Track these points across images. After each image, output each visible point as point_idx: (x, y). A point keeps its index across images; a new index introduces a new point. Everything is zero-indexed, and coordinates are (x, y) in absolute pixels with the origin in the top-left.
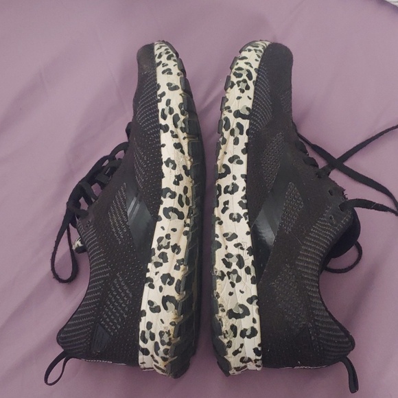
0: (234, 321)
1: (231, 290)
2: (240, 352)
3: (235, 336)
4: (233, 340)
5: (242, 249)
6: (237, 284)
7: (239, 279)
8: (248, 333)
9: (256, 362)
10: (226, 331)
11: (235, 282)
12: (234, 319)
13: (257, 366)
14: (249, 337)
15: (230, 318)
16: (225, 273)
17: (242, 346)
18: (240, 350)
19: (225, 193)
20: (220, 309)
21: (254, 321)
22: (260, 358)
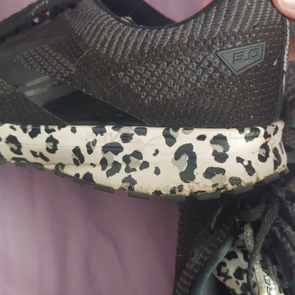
0: (199, 172)
1: (151, 169)
2: (250, 162)
3: (222, 171)
4: (228, 175)
5: (95, 142)
6: (144, 159)
7: (137, 155)
8: (220, 149)
9: (270, 136)
10: (213, 186)
11: (141, 161)
12: (196, 171)
13: (275, 133)
14: (226, 147)
15: (193, 178)
16: (127, 175)
17: (240, 160)
18: (246, 163)
19: (21, 154)
20: (178, 193)
21: (202, 138)
22: (262, 130)
